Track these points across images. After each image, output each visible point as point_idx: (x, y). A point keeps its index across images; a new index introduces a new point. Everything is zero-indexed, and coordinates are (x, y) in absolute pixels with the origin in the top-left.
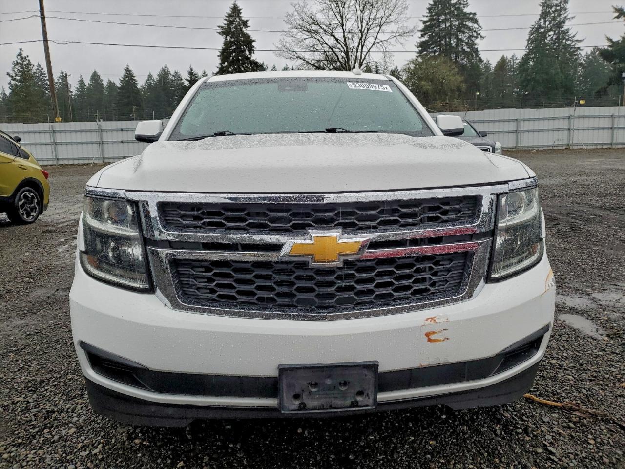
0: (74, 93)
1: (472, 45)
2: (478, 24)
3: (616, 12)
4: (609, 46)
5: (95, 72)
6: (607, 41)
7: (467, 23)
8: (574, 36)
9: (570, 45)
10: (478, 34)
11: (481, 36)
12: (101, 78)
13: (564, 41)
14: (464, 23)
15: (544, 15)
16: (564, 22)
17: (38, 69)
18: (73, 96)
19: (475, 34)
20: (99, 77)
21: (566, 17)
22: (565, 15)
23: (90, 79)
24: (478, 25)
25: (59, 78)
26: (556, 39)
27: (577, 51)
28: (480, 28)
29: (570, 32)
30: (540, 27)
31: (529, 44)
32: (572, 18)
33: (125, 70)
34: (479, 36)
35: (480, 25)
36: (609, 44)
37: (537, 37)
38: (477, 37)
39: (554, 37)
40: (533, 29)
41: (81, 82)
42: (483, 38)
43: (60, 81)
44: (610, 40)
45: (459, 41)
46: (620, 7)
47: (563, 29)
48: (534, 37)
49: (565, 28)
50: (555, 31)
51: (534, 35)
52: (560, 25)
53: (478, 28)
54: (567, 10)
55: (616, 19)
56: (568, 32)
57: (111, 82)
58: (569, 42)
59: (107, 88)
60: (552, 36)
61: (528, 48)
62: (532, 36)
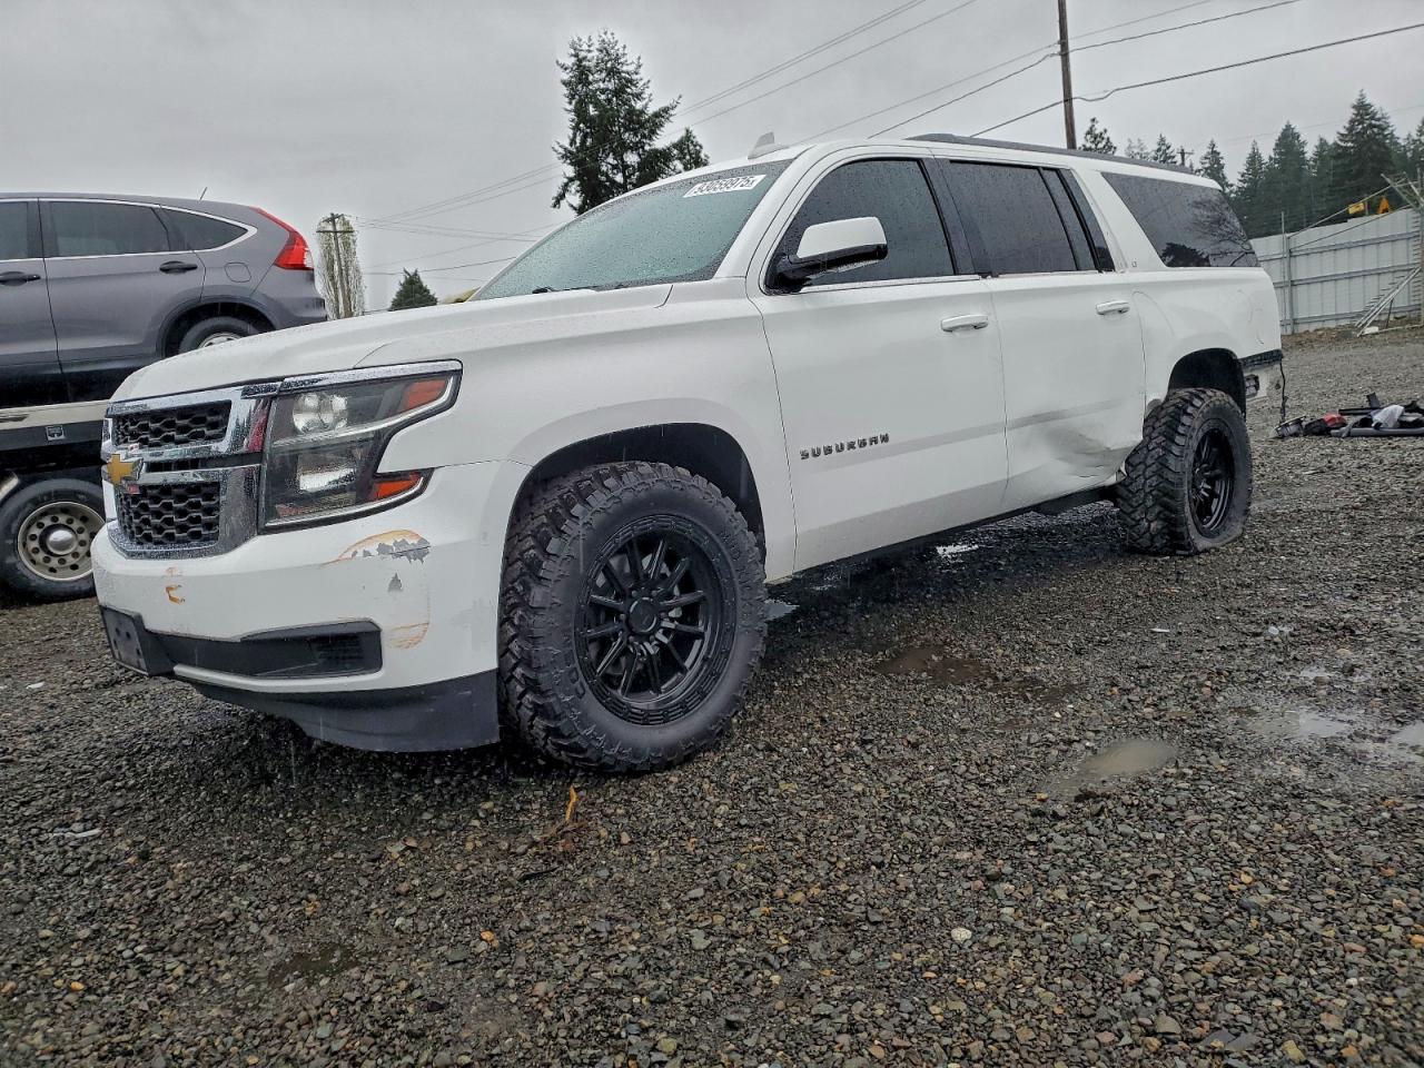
0: (1235, 188)
5: (1288, 127)
12: (1302, 139)
17: (1159, 150)
18: (1232, 195)
20: (1298, 137)
23: (1273, 146)
25: (1206, 158)
33: (1354, 107)
41: (1254, 159)
43: (1207, 165)
57: (1326, 143)
59: (1315, 161)
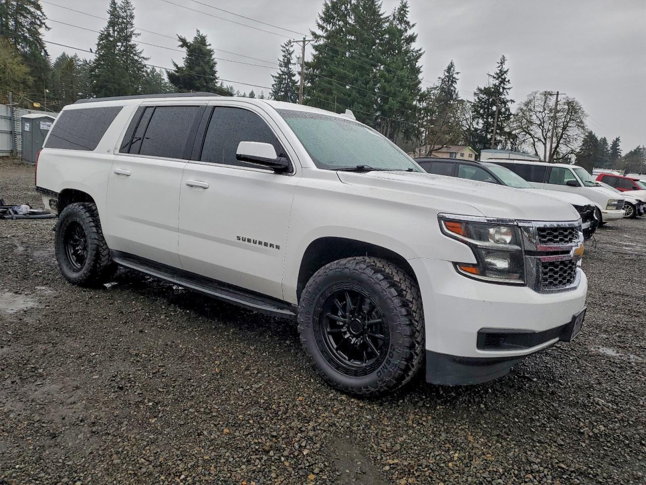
1: (34, 34)
2: (41, 11)
3: (180, 41)
4: (175, 71)
6: (173, 66)
7: (28, 7)
8: (140, 53)
9: (137, 61)
10: (42, 23)
11: (46, 27)
13: (132, 55)
14: (25, 6)
15: (112, 24)
16: (130, 36)
19: (38, 23)
21: (132, 32)
22: (132, 30)
24: (42, 13)
26: (124, 51)
27: (143, 68)
28: (43, 17)
29: (137, 48)
30: (109, 35)
31: (99, 49)
32: (138, 34)
34: (43, 26)
35: (44, 13)
36: (175, 69)
37: (106, 43)
38: (40, 26)
39: (122, 49)
40: (103, 34)
42: (49, 29)
44: (176, 65)
45: (18, 24)
46: (183, 37)
47: (130, 43)
48: (103, 43)
49: (132, 43)
50: (123, 43)
51: (104, 41)
52: (127, 38)
53: (42, 17)
54: (133, 25)
55: (180, 47)
56: (134, 48)
58: (136, 58)
60: (120, 47)
61: (97, 53)
62: (101, 42)
